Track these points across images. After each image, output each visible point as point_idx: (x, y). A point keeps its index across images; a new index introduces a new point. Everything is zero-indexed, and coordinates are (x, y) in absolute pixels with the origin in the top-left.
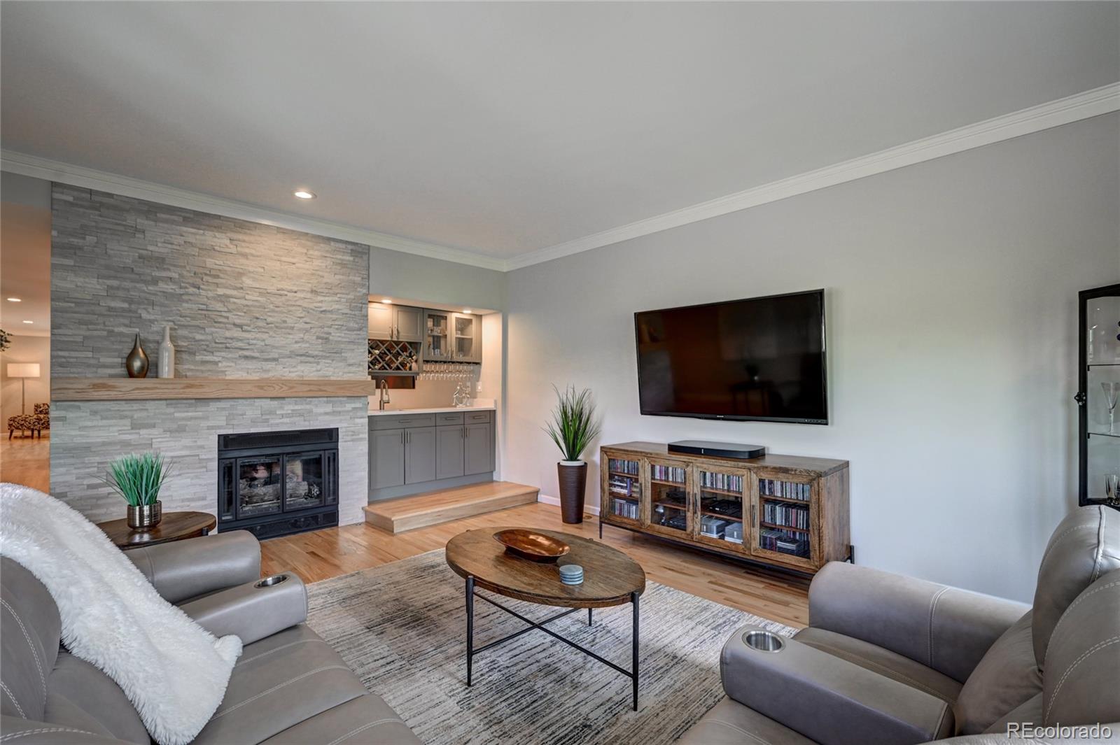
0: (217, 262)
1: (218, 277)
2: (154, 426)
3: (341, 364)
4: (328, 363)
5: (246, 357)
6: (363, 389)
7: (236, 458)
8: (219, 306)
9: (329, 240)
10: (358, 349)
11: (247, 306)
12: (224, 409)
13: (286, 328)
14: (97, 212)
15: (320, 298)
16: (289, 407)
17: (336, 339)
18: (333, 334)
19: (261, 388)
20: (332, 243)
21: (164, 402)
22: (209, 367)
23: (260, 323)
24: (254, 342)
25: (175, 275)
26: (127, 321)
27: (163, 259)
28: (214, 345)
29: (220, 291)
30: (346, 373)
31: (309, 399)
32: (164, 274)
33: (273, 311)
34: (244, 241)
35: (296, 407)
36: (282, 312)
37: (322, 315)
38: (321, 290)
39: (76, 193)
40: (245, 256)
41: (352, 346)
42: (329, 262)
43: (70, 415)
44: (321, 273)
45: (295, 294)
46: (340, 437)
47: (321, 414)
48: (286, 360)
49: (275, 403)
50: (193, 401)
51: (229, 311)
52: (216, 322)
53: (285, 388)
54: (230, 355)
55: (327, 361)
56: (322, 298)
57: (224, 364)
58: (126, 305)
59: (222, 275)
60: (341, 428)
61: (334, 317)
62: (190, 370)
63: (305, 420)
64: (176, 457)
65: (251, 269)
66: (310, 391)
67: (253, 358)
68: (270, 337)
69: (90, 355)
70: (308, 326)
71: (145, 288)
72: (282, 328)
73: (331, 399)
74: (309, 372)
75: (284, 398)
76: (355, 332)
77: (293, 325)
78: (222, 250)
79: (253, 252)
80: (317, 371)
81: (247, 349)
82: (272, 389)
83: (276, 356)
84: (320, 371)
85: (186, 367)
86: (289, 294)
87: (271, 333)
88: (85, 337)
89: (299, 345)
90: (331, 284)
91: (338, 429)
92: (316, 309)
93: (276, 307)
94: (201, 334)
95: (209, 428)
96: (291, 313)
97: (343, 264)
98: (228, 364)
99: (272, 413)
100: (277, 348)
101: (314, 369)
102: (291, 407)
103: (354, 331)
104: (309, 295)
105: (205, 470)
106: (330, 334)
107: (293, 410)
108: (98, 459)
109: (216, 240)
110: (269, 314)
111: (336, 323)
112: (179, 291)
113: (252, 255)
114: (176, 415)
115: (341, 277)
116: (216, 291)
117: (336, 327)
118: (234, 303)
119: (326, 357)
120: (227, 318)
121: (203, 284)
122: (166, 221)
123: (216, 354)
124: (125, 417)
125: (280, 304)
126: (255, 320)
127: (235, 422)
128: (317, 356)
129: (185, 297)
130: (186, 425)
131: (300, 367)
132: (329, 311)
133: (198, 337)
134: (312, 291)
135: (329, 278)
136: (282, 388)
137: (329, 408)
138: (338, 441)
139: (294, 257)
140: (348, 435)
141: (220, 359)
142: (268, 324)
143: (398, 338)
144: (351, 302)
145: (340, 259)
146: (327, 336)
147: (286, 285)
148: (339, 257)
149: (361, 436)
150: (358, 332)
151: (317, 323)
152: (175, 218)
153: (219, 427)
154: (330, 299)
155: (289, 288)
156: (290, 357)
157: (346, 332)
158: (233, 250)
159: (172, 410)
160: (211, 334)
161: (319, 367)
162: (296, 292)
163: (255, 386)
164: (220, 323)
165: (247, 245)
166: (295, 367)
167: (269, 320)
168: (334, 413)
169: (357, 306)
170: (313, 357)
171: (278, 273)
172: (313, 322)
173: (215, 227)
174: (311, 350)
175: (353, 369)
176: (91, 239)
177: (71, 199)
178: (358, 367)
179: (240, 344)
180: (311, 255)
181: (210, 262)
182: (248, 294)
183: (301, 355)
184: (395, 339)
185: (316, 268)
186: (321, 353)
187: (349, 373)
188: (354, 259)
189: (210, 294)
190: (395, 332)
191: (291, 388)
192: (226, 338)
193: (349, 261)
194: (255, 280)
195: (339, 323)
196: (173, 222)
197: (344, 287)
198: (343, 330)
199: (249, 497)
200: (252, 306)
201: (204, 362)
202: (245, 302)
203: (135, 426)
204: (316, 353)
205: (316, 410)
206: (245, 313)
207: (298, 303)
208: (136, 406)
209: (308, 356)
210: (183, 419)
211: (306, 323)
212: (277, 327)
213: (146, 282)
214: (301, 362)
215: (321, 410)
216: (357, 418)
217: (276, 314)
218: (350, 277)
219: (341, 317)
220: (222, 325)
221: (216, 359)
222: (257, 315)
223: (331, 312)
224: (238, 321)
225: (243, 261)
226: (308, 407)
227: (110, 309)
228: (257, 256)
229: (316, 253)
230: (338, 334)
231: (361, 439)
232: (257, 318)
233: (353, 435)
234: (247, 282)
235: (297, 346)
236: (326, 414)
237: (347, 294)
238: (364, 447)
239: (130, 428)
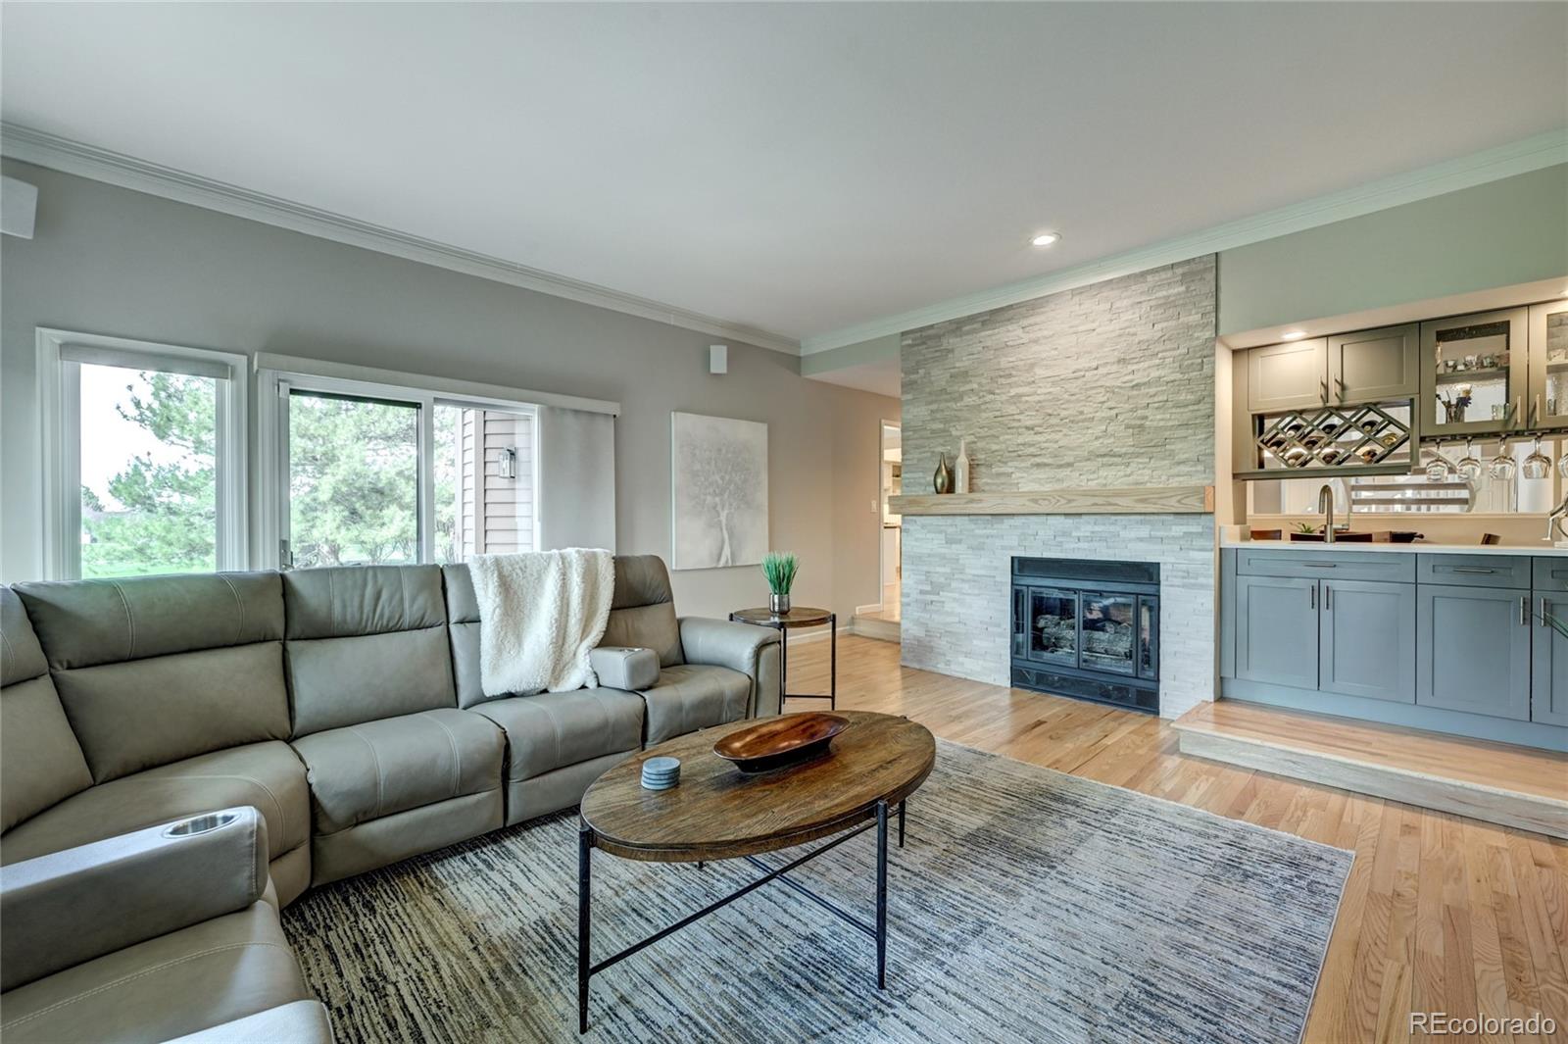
0: (1011, 359)
1: (1010, 376)
2: (960, 542)
3: (1167, 462)
4: (1141, 463)
5: (1038, 465)
6: (1179, 501)
7: (1028, 586)
8: (1012, 409)
9: (1143, 274)
10: (1195, 435)
11: (1040, 402)
12: (1016, 527)
13: (1083, 421)
14: (925, 346)
15: (1131, 368)
16: (1086, 527)
17: (1155, 424)
18: (1150, 418)
19: (1035, 501)
20: (1149, 278)
21: (966, 518)
22: (1003, 480)
23: (1054, 421)
24: (1046, 445)
25: (975, 386)
26: (941, 441)
27: (967, 372)
28: (1008, 454)
29: (1013, 392)
30: (1173, 476)
31: (1114, 518)
32: (968, 387)
33: (1068, 401)
34: (1031, 325)
35: (1097, 528)
36: (1078, 401)
37: (1135, 392)
38: (1133, 356)
39: (912, 336)
40: (1036, 341)
41: (1182, 433)
42: (1145, 307)
43: (911, 528)
44: (1132, 330)
45: (1095, 372)
46: (1162, 578)
47: (1130, 540)
48: (1084, 463)
49: (1069, 521)
50: (989, 518)
51: (1021, 413)
52: (1009, 428)
53: (1063, 501)
54: (1023, 465)
55: (1140, 460)
56: (1135, 367)
57: (1018, 475)
58: (942, 426)
59: (1014, 373)
60: (1165, 563)
61: (1152, 391)
62: (987, 484)
63: (1108, 547)
64: (978, 576)
65: (1044, 355)
66: (1096, 504)
67: (1046, 465)
68: (1065, 435)
69: (921, 474)
70: (1114, 412)
71: (954, 406)
72: (1077, 423)
73: (1148, 517)
74: (1113, 477)
75: (1081, 514)
76: (1191, 408)
77: (1091, 416)
78: (1015, 343)
79: (1046, 333)
80: (1126, 476)
81: (1040, 455)
82: (1047, 502)
83: (1071, 460)
84: (1129, 476)
85: (984, 481)
86: (1087, 374)
87: (1065, 431)
88: (919, 460)
89: (1101, 440)
90: (1148, 341)
91: (1159, 564)
92: (1124, 385)
93: (1072, 395)
94: (995, 443)
95: (1003, 548)
96: (1090, 399)
97: (1167, 304)
98: (1021, 475)
99: (1064, 534)
100: (1071, 449)
101: (1122, 473)
102: (1089, 528)
103: (1186, 406)
104: (1115, 368)
105: (999, 594)
106: (1145, 418)
107: (1093, 532)
108: (926, 568)
109: (1009, 334)
110: (1063, 406)
111: (1156, 399)
112: (979, 402)
113: (1045, 338)
114: (977, 531)
115: (1165, 324)
116: (1009, 392)
117: (1156, 405)
118: (1027, 402)
119: (1139, 455)
120: (1019, 420)
121: (998, 388)
122: (968, 333)
123: (1010, 464)
124: (941, 532)
125: (1077, 390)
126: (1048, 417)
127: (1026, 543)
128: (1126, 454)
129: (983, 407)
130: (984, 543)
131: (1103, 473)
132: (1145, 384)
133: (994, 447)
134: (1119, 361)
135: (1145, 333)
136: (1058, 501)
137: (1144, 531)
138: (1159, 584)
139: (1093, 322)
140: (1175, 577)
141: (1012, 470)
142: (1062, 420)
143: (1341, 401)
144: (1182, 359)
145: (1164, 297)
146: (1143, 422)
147: (1083, 363)
148: (1165, 293)
149: (1201, 580)
150: (1196, 407)
151: (1127, 405)
152: (975, 326)
153: (1012, 548)
154: (1146, 364)
155: (1087, 365)
156: (1089, 459)
157: (1174, 410)
158: (1026, 338)
159: (973, 526)
160: (1004, 442)
161: (1129, 471)
162: (1097, 369)
163: (1029, 500)
164: (1013, 428)
165: (1038, 327)
166: (1094, 472)
167: (1064, 413)
168: (1151, 539)
169: (1192, 364)
170: (1120, 456)
171: (1074, 349)
172: (1122, 405)
173: (1009, 320)
174: (1117, 447)
175: (1184, 469)
176: (921, 371)
177: (910, 342)
178: (1195, 465)
179: (1032, 450)
180: (1118, 308)
181: (1004, 362)
182: (1040, 387)
183: (1104, 455)
184: (1334, 402)
185: (1127, 324)
186: (1131, 450)
187: (1178, 476)
188: (1187, 288)
189: (1004, 397)
190: (1334, 388)
191: (1070, 501)
192: (1018, 445)
193: (1179, 294)
194: (1047, 367)
195: (1161, 398)
196: (975, 331)
197: (1169, 339)
198: (1168, 408)
199: (1055, 638)
200: (1044, 401)
201: (999, 475)
202: (1037, 398)
203: (950, 541)
204: (1124, 450)
205: (1123, 534)
206: (1037, 411)
207: (1099, 384)
208: (949, 520)
209: (1114, 456)
210: (981, 536)
211: (1110, 409)
212: (1072, 422)
213: (955, 400)
214: (1103, 465)
215: (1133, 534)
216: (1193, 550)
217: (1071, 405)
218: (1181, 320)
219: (1165, 388)
220: (1015, 430)
221: (1010, 470)
222: (1050, 411)
223: (1148, 384)
224: (1029, 423)
225: (1035, 348)
226: (1112, 528)
227: (933, 432)
228: (1051, 337)
229: (1126, 302)
230: (1158, 417)
231: (1202, 586)
232: (1050, 415)
233: (1183, 577)
234: (1040, 372)
235: (1097, 443)
236: (1141, 540)
237: (1174, 349)
238: (1208, 600)
239: (944, 542)
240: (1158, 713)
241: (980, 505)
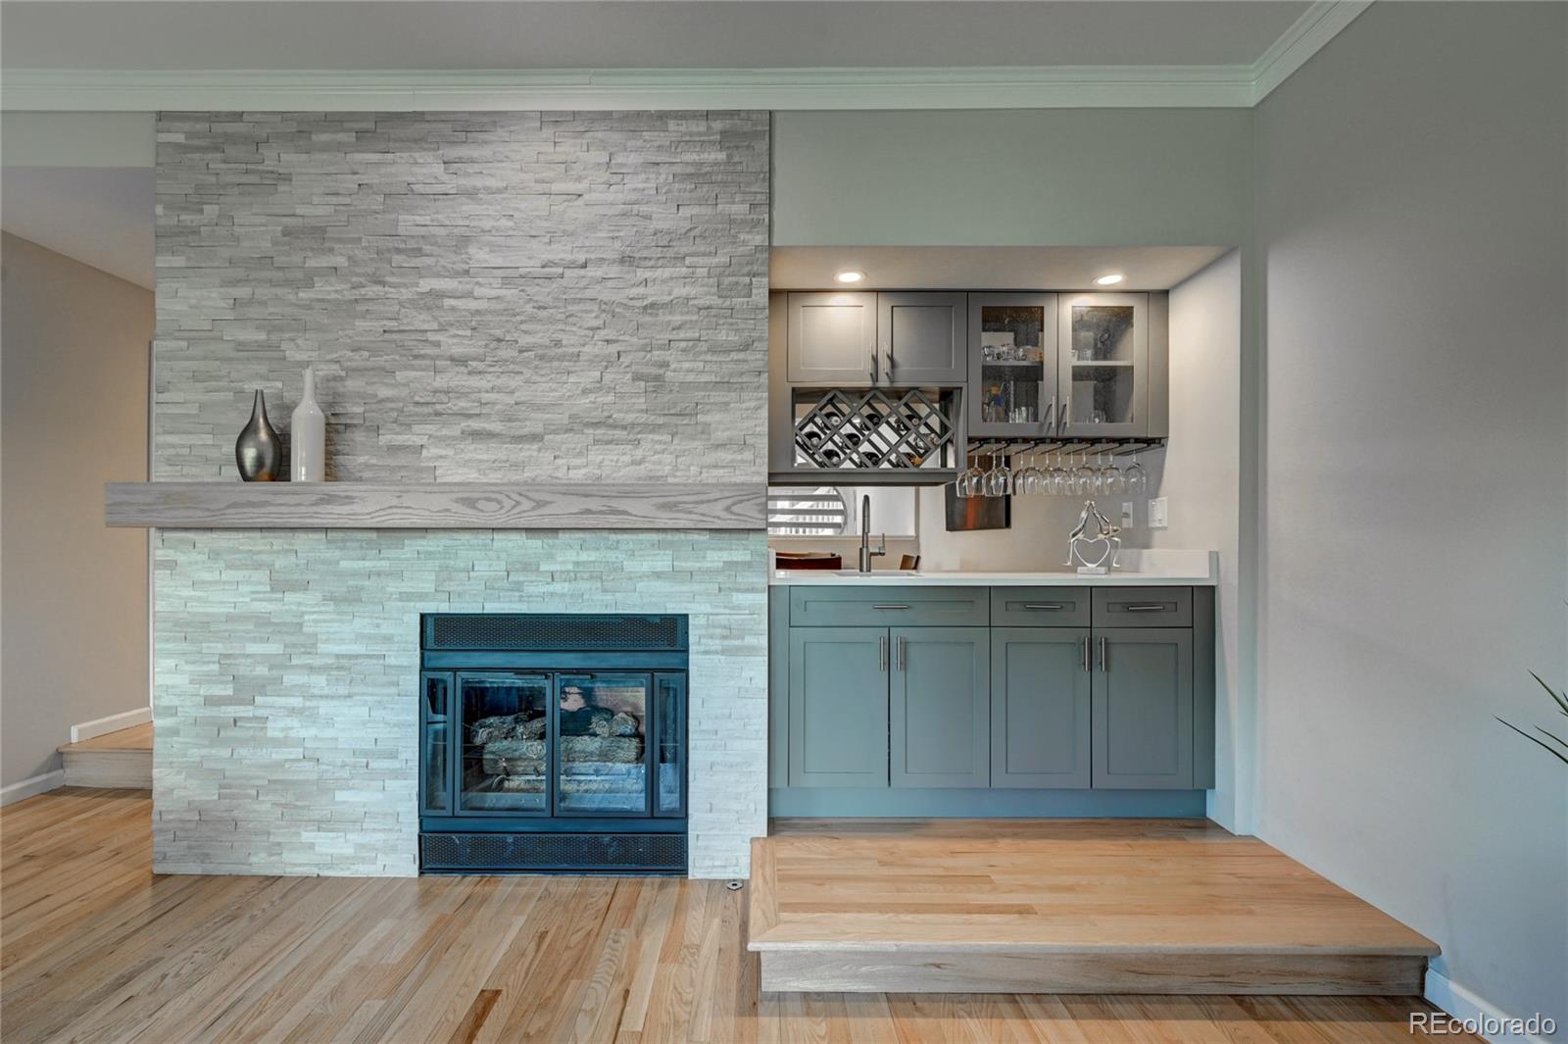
0: (419, 220)
1: (418, 252)
2: (304, 586)
3: (695, 444)
4: (660, 442)
5: (477, 435)
6: (728, 509)
7: (455, 670)
8: (421, 320)
9: (663, 116)
10: (741, 401)
11: (478, 312)
12: (430, 555)
13: (561, 358)
14: (219, 155)
15: (642, 274)
16: (567, 554)
17: (681, 377)
18: (673, 366)
19: (470, 503)
20: (672, 125)
21: (321, 536)
22: (402, 460)
23: (505, 353)
24: (492, 396)
25: (341, 261)
26: (263, 369)
27: (323, 230)
28: (412, 408)
29: (426, 285)
30: (709, 467)
31: (613, 537)
32: (324, 262)
33: (533, 319)
34: (460, 161)
35: (584, 557)
36: (552, 321)
37: (648, 319)
38: (645, 254)
39: (187, 126)
40: (471, 194)
41: (718, 396)
42: (665, 176)
43: (182, 558)
44: (644, 209)
45: (582, 272)
46: (692, 639)
47: (642, 577)
48: (558, 438)
49: (535, 544)
50: (374, 535)
51: (442, 329)
52: (416, 357)
53: (526, 505)
54: (445, 432)
55: (657, 437)
56: (648, 274)
57: (434, 451)
58: (262, 336)
59: (427, 248)
60: (696, 616)
61: (677, 319)
62: (367, 466)
63: (605, 591)
64: (344, 656)
65: (487, 224)
66: (588, 511)
67: (492, 435)
68: (527, 382)
69: (209, 440)
70: (613, 349)
71: (291, 297)
72: (551, 360)
73: (669, 537)
74: (613, 463)
75: (556, 530)
76: (734, 356)
77: (576, 350)
78: (428, 189)
79: (492, 183)
80: (633, 463)
81: (478, 415)
82: (493, 506)
83: (539, 429)
84: (640, 463)
85: (361, 459)
86: (568, 273)
87: (528, 373)
88: (202, 407)
89: (592, 397)
90: (668, 233)
91: (686, 616)
92: (631, 303)
93: (539, 308)
94: (387, 385)
95: (405, 597)
96: (570, 320)
97: (697, 176)
98: (443, 452)
99: (528, 567)
100: (540, 408)
101: (627, 459)
102: (571, 556)
103: (728, 351)
104: (614, 271)
105: (393, 690)
106: (665, 365)
107: (577, 564)
108: (219, 648)
109: (416, 169)
110: (523, 327)
111: (682, 335)
112: (349, 295)
113: (489, 191)
114: (344, 564)
115: (695, 210)
116: (417, 285)
117: (683, 345)
118: (453, 309)
119: (655, 428)
120: (437, 344)
121: (393, 274)
122: (326, 148)
123: (416, 428)
124: (258, 566)
125: (549, 300)
126: (494, 344)
127: (452, 587)
128: (633, 425)
129: (361, 308)
130: (362, 588)
131: (595, 456)
132: (664, 306)
133: (384, 392)
134: (622, 261)
135: (664, 218)
136: (518, 503)
137: (662, 562)
138: (686, 651)
139: (579, 179)
140: (712, 637)
141: (424, 440)
142: (520, 352)
143: (892, 382)
144: (721, 275)
145: (693, 164)
146: (661, 371)
147: (560, 252)
148: (695, 157)
149: (750, 640)
150: (741, 356)
151: (635, 340)
152: (342, 137)
153: (422, 597)
154: (667, 272)
155: (569, 257)
156: (571, 430)
157: (709, 357)
158: (451, 184)
159: (338, 553)
160: (406, 385)
161: (639, 453)
162: (584, 266)
163: (457, 501)
164: (423, 357)
165: (476, 167)
166: (580, 454)
167: (525, 340)
168: (674, 575)
169: (737, 283)
170: (624, 428)
171: (544, 224)
172: (627, 338)
173: (416, 141)
174: (620, 411)
175: (725, 456)
176: (211, 211)
177: (180, 138)
178: (740, 451)
179: (463, 404)
180: (621, 165)
181: (407, 223)
182: (477, 283)
183: (596, 425)
184: (884, 383)
185: (633, 197)
186: (643, 418)
187: (716, 467)
188: (729, 156)
189: (406, 294)
190: (884, 365)
191: (540, 504)
192: (436, 392)
193: (716, 163)
194: (494, 248)
195: (689, 335)
196: (339, 147)
197: (702, 237)
198: (701, 353)
199: (507, 760)
200: (488, 312)
201: (394, 449)
202: (473, 305)
203: (280, 585)
204: (630, 418)
205: (630, 565)
206: (474, 329)
207: (589, 293)
208: (278, 541)
209: (614, 427)
210: (354, 574)
211: (608, 341)
212: (542, 358)
213: (294, 284)
214: (596, 442)
215: (645, 567)
216: (738, 590)
217: (539, 327)
218: (720, 207)
219: (695, 318)
220: (427, 362)
221: (418, 441)
222: (498, 333)
223: (669, 306)
224: (457, 351)
225: (469, 207)
226: (612, 556)
227: (240, 346)
228: (500, 191)
229: (633, 159)
230: (686, 365)
231: (750, 650)
232: (499, 340)
233: (724, 637)
234: (479, 255)
235: (585, 401)
236: (658, 575)
237: (709, 254)
238: (757, 672)
239: (268, 588)
240: (684, 872)
241: (346, 509)
